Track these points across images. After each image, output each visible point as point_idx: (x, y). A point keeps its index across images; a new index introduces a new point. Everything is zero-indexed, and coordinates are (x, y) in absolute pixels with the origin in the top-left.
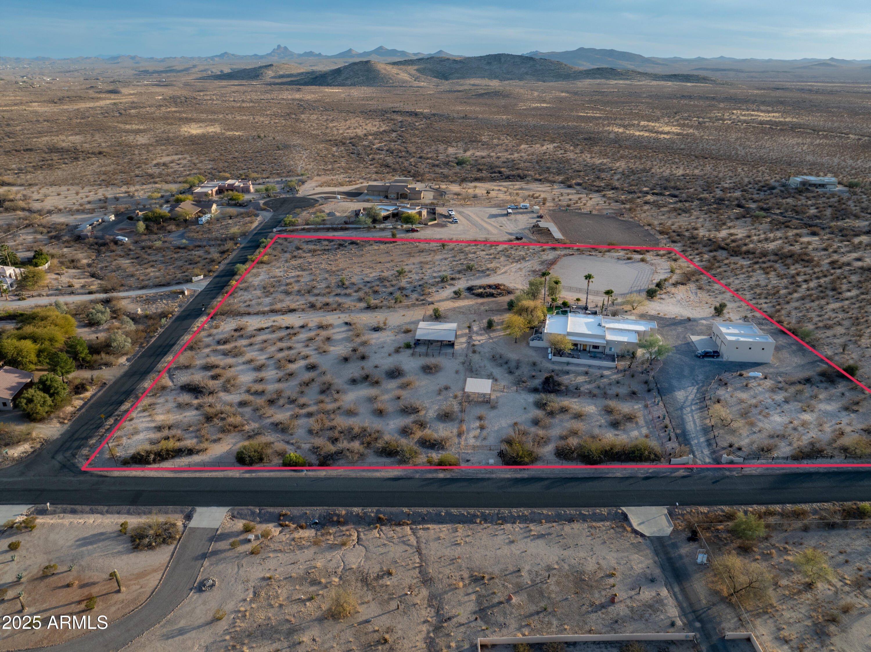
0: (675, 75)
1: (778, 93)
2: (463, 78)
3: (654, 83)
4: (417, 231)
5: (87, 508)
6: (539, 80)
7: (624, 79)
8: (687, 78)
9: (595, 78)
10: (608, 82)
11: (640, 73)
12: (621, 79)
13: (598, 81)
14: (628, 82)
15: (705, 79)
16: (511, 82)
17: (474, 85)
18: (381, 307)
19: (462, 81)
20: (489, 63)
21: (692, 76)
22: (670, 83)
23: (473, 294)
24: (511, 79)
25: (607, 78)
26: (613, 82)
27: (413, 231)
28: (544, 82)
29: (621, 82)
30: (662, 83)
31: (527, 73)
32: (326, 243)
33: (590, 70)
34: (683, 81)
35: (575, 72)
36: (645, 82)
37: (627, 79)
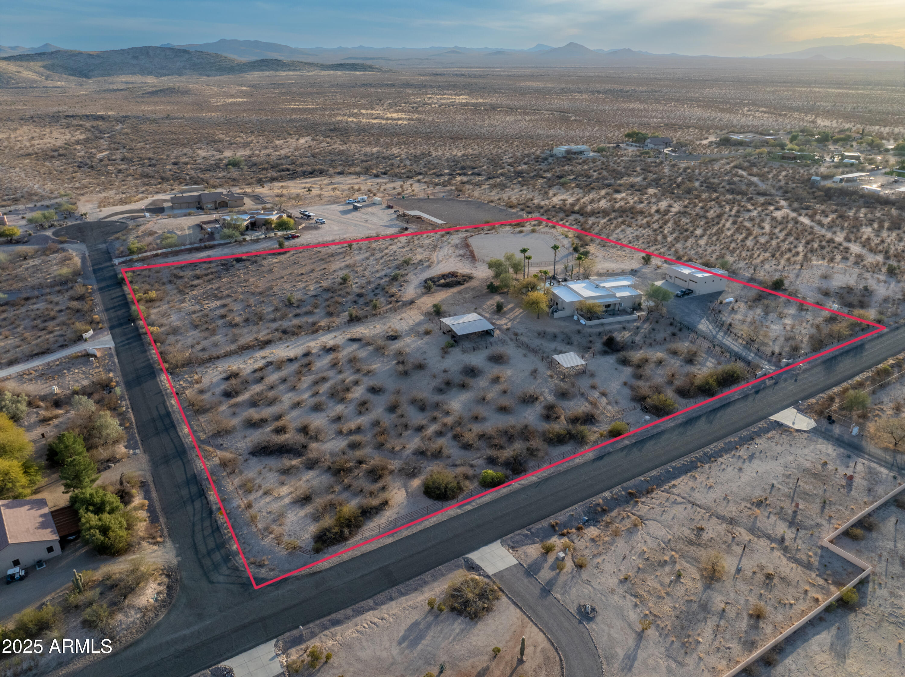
0: (341, 65)
1: (439, 78)
2: (109, 75)
3: (324, 73)
4: (298, 237)
5: (349, 611)
6: (201, 75)
7: (293, 70)
8: (353, 67)
9: (263, 70)
10: (278, 73)
11: (306, 63)
12: (290, 70)
13: (267, 73)
14: (298, 73)
15: (370, 68)
16: (170, 77)
17: (127, 83)
18: (366, 317)
19: (111, 79)
20: (135, 58)
21: (358, 65)
22: (339, 73)
23: (439, 286)
24: (169, 75)
25: (276, 70)
26: (284, 74)
27: (294, 237)
28: (208, 76)
29: (291, 73)
30: (332, 72)
31: (184, 68)
32: (206, 266)
33: (254, 62)
34: (351, 70)
35: (238, 65)
36: (314, 73)
37: (296, 70)
